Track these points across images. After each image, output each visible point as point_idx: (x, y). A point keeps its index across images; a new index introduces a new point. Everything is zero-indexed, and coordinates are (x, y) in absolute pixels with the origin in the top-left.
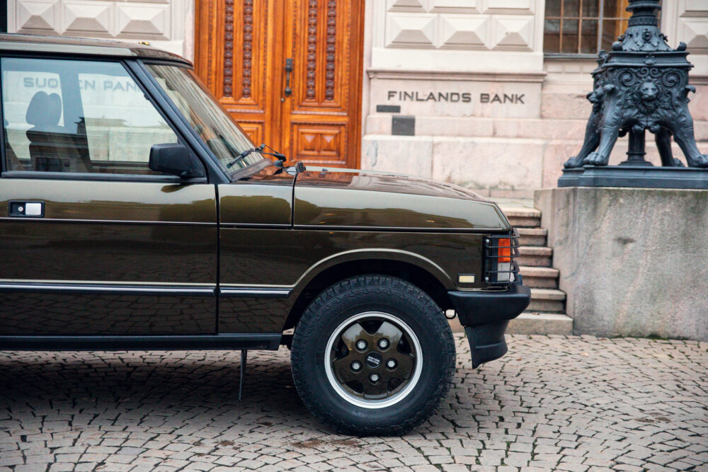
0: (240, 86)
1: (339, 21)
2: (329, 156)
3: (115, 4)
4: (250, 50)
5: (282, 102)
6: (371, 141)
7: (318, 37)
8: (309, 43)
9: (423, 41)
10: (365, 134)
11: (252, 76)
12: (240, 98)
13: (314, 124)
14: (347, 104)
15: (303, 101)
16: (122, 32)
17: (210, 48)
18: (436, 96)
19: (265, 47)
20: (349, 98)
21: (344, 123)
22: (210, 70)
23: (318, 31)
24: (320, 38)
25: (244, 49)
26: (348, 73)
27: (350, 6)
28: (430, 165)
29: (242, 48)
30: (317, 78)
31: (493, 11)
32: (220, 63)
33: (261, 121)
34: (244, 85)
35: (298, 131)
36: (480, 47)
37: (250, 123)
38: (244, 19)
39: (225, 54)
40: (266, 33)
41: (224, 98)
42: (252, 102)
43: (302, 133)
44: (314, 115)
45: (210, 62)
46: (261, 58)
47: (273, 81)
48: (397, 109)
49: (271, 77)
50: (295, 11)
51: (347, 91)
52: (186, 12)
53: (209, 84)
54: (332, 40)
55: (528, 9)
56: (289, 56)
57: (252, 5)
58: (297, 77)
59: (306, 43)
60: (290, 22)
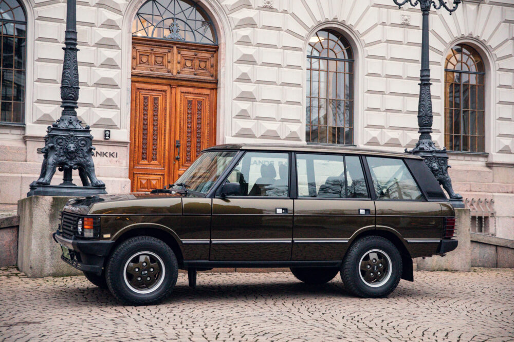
0: (151, 155)
1: (203, 121)
4: (157, 135)
7: (192, 129)
8: (188, 132)
9: (250, 134)
11: (158, 149)
12: (151, 161)
15: (185, 163)
17: (135, 133)
19: (165, 133)
22: (135, 146)
23: (192, 127)
25: (154, 135)
27: (208, 114)
29: (152, 134)
30: (192, 151)
31: (284, 120)
32: (140, 142)
33: (163, 174)
34: (153, 154)
36: (278, 138)
37: (157, 175)
38: (153, 118)
39: (143, 137)
40: (165, 126)
41: (143, 161)
42: (158, 163)
45: (135, 141)
47: (169, 152)
49: (168, 150)
50: (181, 115)
52: (127, 114)
53: (134, 153)
54: (199, 131)
55: (299, 120)
56: (178, 138)
57: (158, 111)
58: (181, 151)
59: (186, 133)
60: (178, 121)
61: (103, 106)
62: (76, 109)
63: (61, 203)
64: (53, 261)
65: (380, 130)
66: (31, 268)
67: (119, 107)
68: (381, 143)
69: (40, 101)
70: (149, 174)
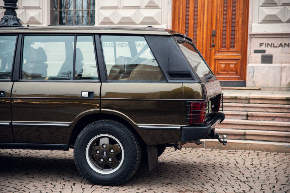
1: (237, 12)
2: (232, 74)
3: (138, 10)
4: (197, 27)
5: (210, 50)
6: (251, 66)
7: (227, 20)
9: (277, 19)
10: (249, 63)
11: (197, 39)
13: (225, 60)
14: (241, 50)
15: (220, 49)
16: (141, 22)
18: (283, 45)
19: (203, 25)
20: (242, 47)
21: (240, 58)
23: (227, 18)
24: (228, 21)
25: (194, 27)
26: (241, 36)
27: (242, 5)
28: (280, 77)
29: (193, 26)
30: (227, 39)
35: (218, 63)
38: (194, 13)
39: (185, 29)
40: (204, 19)
43: (220, 64)
44: (225, 55)
46: (201, 31)
47: (207, 41)
48: (264, 51)
49: (206, 39)
50: (217, 9)
51: (241, 44)
52: (168, 12)
54: (234, 21)
56: (214, 29)
57: (197, 7)
58: (217, 38)
59: (222, 23)
60: (215, 14)
61: (148, 7)
62: (15, 10)
67: (160, 6)
69: (103, 8)
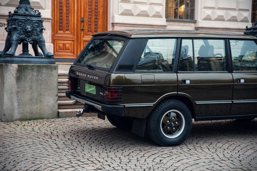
0: (65, 27)
1: (99, 5)
4: (69, 14)
8: (89, 12)
9: (130, 13)
11: (70, 23)
12: (65, 31)
15: (87, 32)
17: (54, 12)
19: (74, 13)
22: (54, 21)
23: (92, 8)
24: (93, 10)
25: (67, 13)
26: (102, 23)
29: (66, 13)
30: (92, 25)
31: (151, 4)
32: (58, 18)
33: (73, 40)
34: (67, 26)
36: (148, 16)
37: (69, 40)
38: (66, 2)
39: (60, 15)
40: (74, 7)
41: (60, 31)
42: (70, 33)
45: (54, 17)
47: (77, 25)
51: (102, 29)
53: (54, 26)
54: (96, 11)
55: (161, 4)
56: (82, 16)
58: (85, 24)
59: (88, 12)
60: (83, 4)
63: (24, 69)
64: (20, 110)
65: (212, 10)
66: (4, 115)
68: (212, 19)
70: (64, 40)
